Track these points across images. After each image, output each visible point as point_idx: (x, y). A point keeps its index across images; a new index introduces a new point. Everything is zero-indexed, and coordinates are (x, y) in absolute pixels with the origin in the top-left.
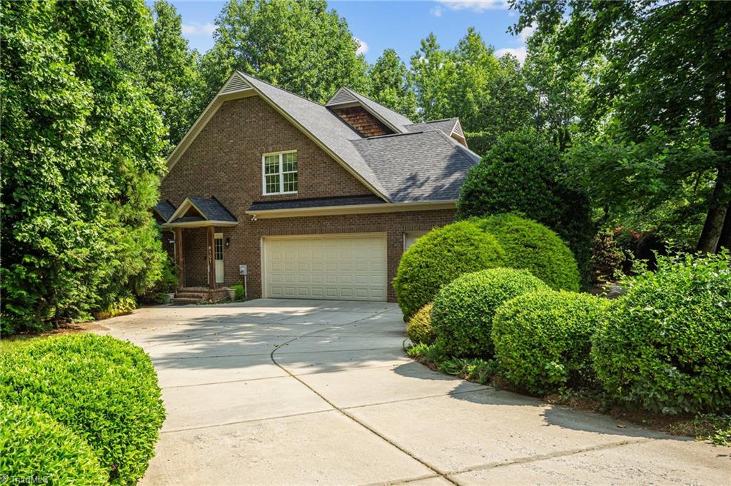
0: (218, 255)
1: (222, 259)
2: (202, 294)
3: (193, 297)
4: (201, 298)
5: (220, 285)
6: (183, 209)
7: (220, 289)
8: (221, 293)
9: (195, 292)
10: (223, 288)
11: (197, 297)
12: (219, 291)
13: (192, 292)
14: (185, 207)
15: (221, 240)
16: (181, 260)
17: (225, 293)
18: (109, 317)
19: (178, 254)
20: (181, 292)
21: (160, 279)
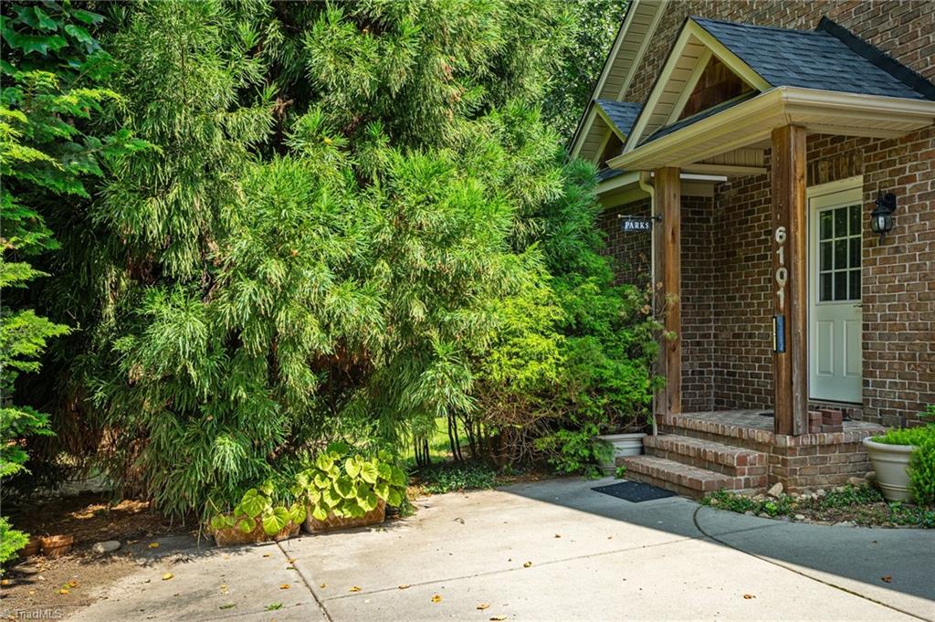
0: (841, 277)
1: (855, 295)
2: (740, 451)
3: (700, 460)
4: (730, 470)
5: (834, 414)
6: (679, 81)
7: (829, 438)
8: (835, 456)
9: (716, 437)
10: (849, 431)
11: (717, 464)
12: (827, 447)
13: (705, 435)
14: (684, 70)
15: (855, 210)
16: (673, 298)
17: (856, 456)
18: (250, 541)
19: (663, 277)
20: (667, 429)
21: (551, 374)
